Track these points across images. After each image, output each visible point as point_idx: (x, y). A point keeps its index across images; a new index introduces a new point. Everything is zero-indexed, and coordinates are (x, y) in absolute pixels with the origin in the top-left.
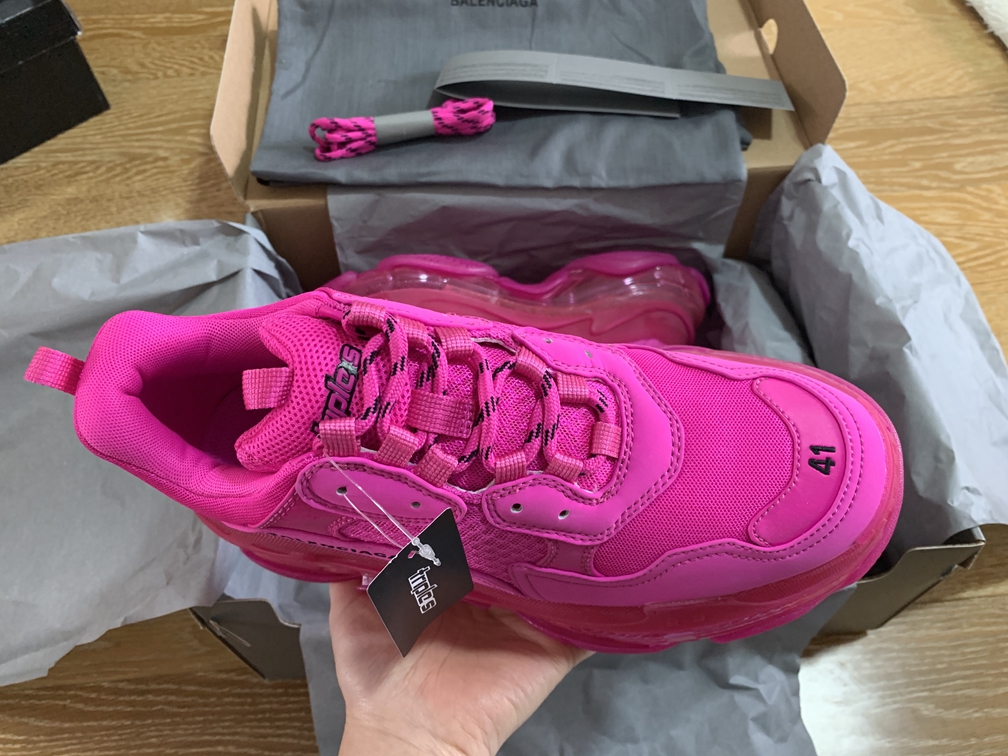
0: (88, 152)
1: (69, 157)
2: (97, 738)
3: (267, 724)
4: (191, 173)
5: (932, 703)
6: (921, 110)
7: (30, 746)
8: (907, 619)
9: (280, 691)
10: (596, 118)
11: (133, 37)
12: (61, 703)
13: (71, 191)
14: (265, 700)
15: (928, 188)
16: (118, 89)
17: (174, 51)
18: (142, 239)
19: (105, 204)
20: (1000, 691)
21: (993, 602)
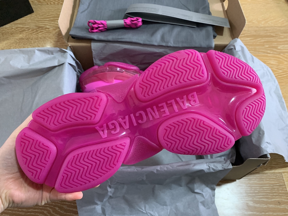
0: (26, 25)
1: (21, 26)
4: (55, 33)
5: (252, 202)
6: (270, 30)
8: (248, 178)
10: (173, 25)
13: (21, 36)
15: (269, 53)
16: (36, 7)
19: (30, 40)
20: (273, 200)
21: (274, 175)
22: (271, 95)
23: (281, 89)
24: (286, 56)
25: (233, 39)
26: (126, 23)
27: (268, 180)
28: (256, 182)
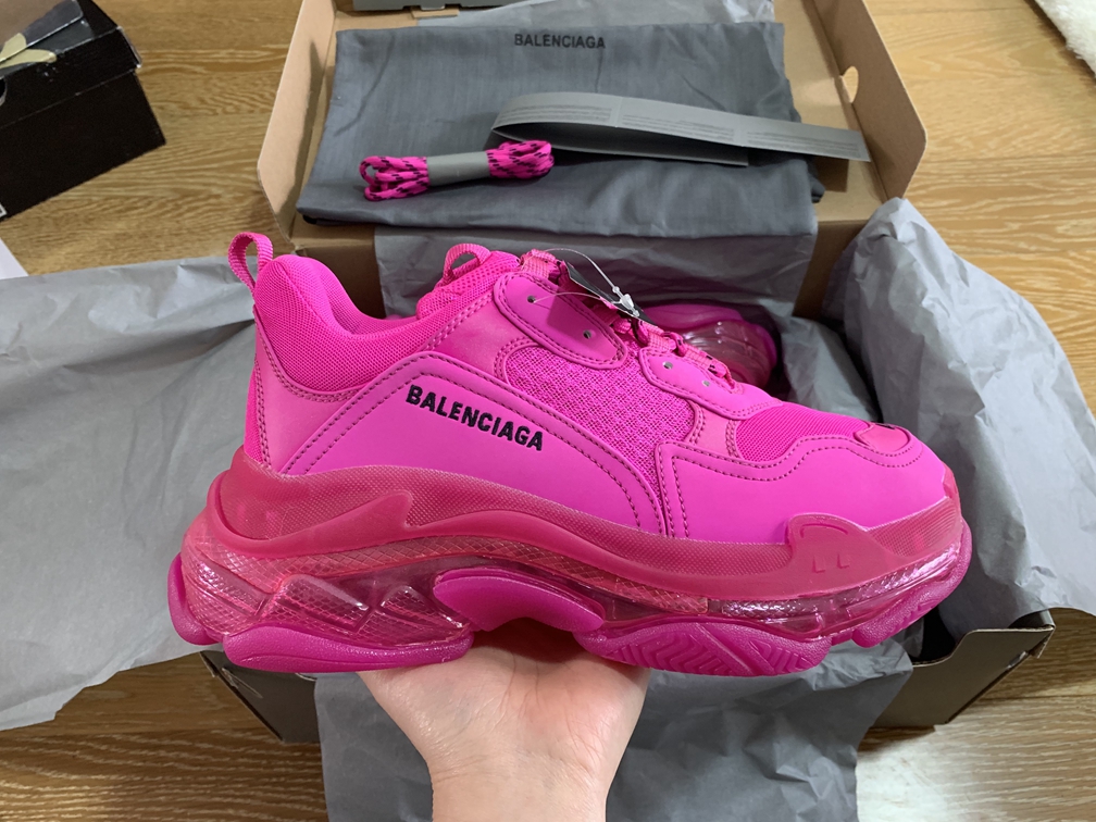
0: (140, 187)
1: (121, 192)
2: (106, 793)
3: (281, 789)
4: (243, 212)
5: (1003, 810)
6: (1021, 169)
7: (35, 797)
9: (296, 754)
10: (660, 164)
11: (195, 73)
12: (71, 753)
13: (121, 226)
14: (281, 763)
15: (1027, 252)
16: (175, 125)
17: (235, 88)
19: (154, 240)
20: (1082, 801)
21: (1078, 702)
22: (1041, 399)
23: (1079, 381)
24: (1088, 259)
25: (883, 202)
26: (495, 161)
27: (1058, 722)
28: (1011, 731)
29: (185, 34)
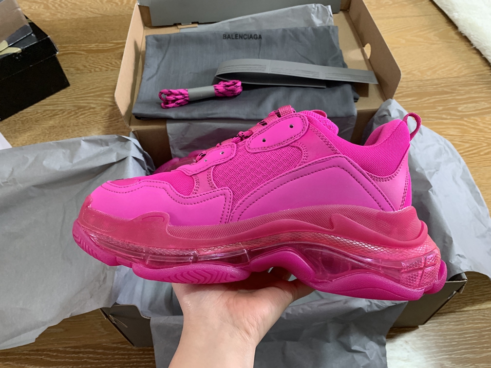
0: (60, 105)
1: (51, 108)
4: (105, 114)
5: (450, 361)
6: (442, 83)
9: (141, 352)
10: (288, 88)
11: (81, 54)
12: (41, 357)
13: (51, 123)
14: (134, 357)
15: (446, 119)
16: (73, 77)
17: (99, 60)
18: (83, 143)
19: (66, 128)
20: (484, 355)
21: (479, 312)
22: (456, 183)
23: (472, 174)
24: (472, 121)
25: (384, 101)
26: (217, 89)
27: (471, 322)
28: (451, 327)
29: (76, 37)
